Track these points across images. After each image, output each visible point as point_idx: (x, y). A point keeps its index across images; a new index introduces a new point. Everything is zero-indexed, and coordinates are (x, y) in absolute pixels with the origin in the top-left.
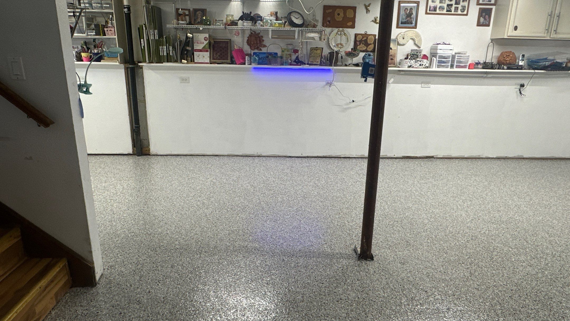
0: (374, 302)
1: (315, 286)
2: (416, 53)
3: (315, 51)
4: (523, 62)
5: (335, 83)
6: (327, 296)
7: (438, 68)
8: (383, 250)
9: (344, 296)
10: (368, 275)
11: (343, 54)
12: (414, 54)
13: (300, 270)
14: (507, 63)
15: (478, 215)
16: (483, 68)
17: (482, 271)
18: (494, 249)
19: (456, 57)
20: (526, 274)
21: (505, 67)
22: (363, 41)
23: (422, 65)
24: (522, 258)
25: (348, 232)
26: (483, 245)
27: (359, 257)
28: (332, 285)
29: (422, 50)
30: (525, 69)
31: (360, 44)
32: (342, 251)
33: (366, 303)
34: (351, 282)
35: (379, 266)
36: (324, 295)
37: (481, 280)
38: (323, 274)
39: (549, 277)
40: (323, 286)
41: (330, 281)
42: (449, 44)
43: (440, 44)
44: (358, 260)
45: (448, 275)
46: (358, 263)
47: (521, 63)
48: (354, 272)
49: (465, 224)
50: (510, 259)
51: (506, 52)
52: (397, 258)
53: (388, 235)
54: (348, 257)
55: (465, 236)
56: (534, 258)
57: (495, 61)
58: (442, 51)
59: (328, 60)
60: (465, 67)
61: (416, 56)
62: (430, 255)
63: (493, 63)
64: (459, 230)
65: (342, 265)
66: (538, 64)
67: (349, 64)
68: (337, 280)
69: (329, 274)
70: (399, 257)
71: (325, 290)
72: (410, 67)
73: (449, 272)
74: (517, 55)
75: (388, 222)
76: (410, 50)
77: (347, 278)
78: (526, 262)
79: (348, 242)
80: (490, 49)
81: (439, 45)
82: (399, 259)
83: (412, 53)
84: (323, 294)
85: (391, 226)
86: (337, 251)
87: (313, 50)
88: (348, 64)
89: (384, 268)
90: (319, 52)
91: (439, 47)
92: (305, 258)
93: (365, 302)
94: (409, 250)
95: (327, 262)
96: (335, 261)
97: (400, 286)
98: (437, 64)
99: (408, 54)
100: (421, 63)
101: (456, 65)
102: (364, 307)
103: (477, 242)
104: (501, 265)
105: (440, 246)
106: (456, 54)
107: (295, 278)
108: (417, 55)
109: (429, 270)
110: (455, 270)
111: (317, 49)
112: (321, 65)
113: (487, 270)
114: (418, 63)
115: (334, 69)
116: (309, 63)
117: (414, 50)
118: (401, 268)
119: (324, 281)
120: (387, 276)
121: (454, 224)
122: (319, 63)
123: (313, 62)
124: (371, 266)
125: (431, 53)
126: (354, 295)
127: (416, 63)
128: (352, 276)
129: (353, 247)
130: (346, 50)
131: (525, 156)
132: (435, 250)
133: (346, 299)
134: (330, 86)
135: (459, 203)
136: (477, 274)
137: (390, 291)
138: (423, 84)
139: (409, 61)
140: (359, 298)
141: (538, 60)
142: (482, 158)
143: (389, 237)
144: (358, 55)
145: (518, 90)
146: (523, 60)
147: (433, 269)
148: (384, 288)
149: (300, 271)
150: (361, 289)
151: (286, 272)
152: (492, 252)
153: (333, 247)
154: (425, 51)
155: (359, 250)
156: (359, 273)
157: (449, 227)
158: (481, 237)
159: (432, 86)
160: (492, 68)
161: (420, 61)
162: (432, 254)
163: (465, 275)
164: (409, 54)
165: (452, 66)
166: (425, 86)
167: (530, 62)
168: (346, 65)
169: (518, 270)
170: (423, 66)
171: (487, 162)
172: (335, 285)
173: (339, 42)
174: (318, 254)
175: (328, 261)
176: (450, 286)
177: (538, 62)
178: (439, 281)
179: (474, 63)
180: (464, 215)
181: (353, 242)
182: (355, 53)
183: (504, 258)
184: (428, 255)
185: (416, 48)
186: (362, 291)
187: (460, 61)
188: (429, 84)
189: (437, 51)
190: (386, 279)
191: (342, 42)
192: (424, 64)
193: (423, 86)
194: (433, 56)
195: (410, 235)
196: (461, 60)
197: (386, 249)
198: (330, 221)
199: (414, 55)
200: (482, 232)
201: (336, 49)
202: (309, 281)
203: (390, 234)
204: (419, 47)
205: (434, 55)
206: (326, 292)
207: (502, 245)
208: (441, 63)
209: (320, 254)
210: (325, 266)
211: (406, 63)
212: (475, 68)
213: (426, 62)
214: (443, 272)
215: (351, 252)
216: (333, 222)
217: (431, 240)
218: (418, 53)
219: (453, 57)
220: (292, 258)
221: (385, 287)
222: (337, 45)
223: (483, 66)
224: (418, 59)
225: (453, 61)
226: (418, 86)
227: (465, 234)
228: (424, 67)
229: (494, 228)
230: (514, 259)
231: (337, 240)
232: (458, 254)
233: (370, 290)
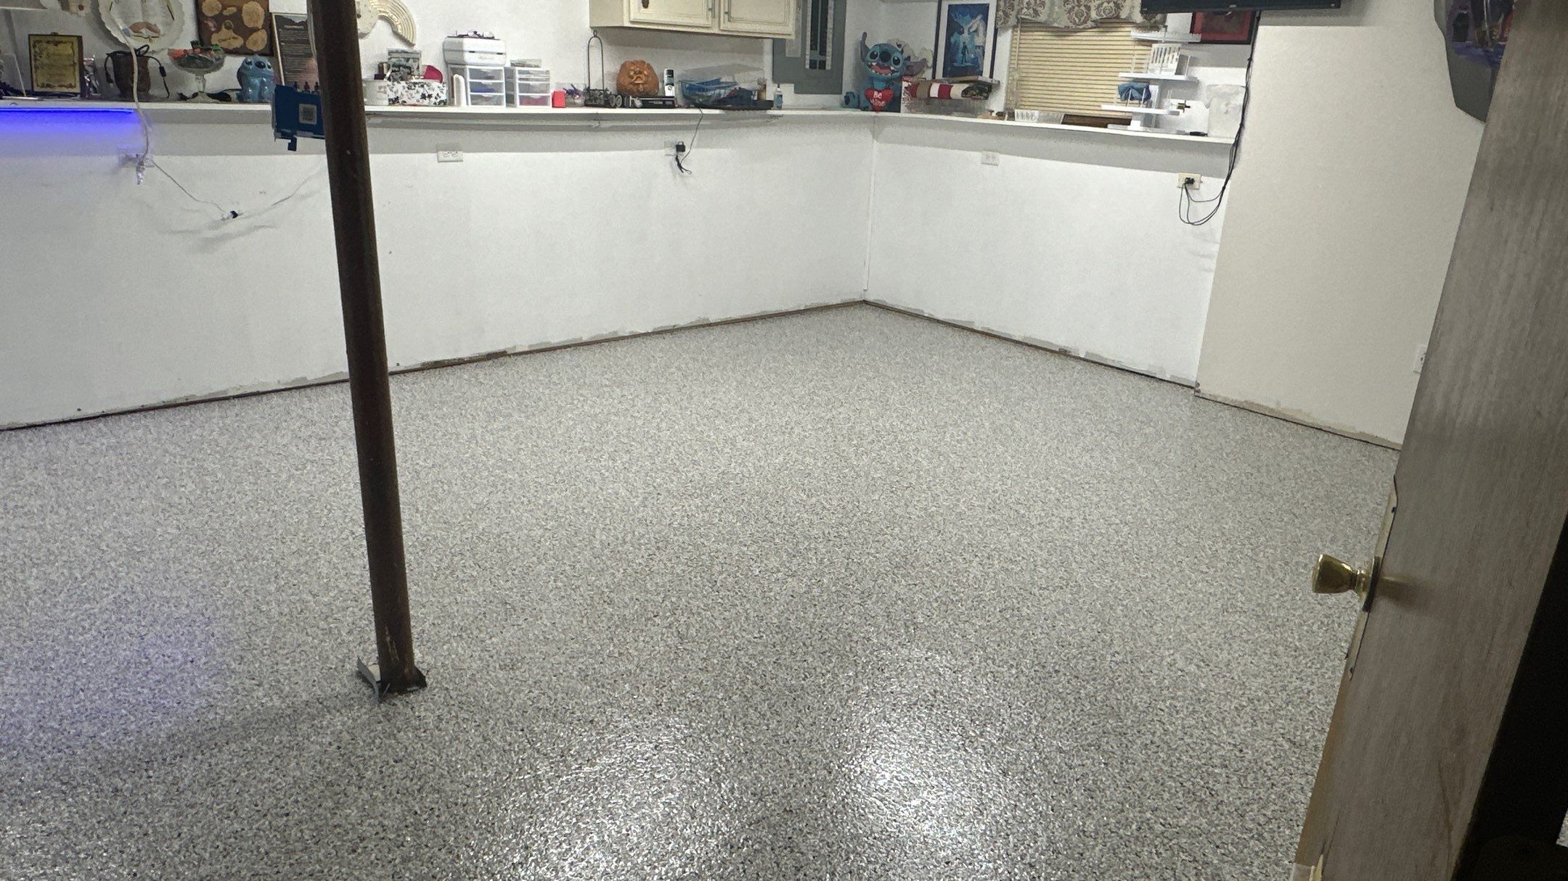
0: (464, 805)
1: (262, 833)
2: (403, 62)
3: (51, 48)
4: (673, 88)
5: (157, 159)
6: (314, 848)
7: (473, 104)
8: (445, 647)
9: (370, 825)
10: (423, 735)
11: (166, 60)
12: (398, 63)
13: (193, 800)
14: (638, 91)
15: (655, 484)
16: (586, 105)
17: (701, 621)
18: (712, 559)
19: (518, 76)
20: (791, 598)
21: (638, 103)
22: (227, 18)
23: (430, 96)
24: (774, 562)
25: (323, 624)
26: (687, 556)
27: (382, 690)
28: (320, 806)
29: (419, 53)
30: (680, 107)
31: (219, 29)
32: (319, 692)
33: (443, 818)
34: (378, 776)
35: (448, 697)
36: (302, 851)
37: (705, 644)
38: (280, 784)
39: (834, 589)
40: (291, 823)
41: (310, 796)
42: (493, 38)
43: (467, 36)
44: (381, 703)
45: (631, 659)
46: (383, 709)
47: (669, 92)
48: (378, 741)
49: (631, 515)
50: (750, 573)
51: (633, 63)
52: (492, 657)
53: (447, 601)
54: (347, 703)
55: (640, 544)
56: (794, 556)
57: (611, 87)
58: (477, 55)
59: (109, 81)
60: (542, 101)
61: (407, 70)
62: (572, 619)
63: (609, 93)
64: (623, 535)
65: (332, 733)
66: (704, 93)
67: (195, 95)
68: (330, 784)
69: (299, 778)
70: (494, 651)
71: (302, 831)
72: (394, 101)
73: (630, 651)
74: (657, 71)
75: (437, 563)
76: (386, 53)
77: (361, 766)
78: (782, 569)
79: (331, 657)
80: (596, 54)
81: (466, 40)
82: (495, 658)
83: (394, 60)
84: (299, 846)
85: (448, 572)
86: (305, 697)
87: (40, 42)
88: (188, 94)
89: (464, 699)
90: (66, 50)
91: (468, 44)
92: (199, 757)
93: (438, 816)
94: (515, 623)
95: (281, 742)
96: (305, 727)
97: (520, 733)
98: (469, 93)
99: (382, 63)
100: (426, 91)
101: (520, 96)
102: (440, 831)
103: (672, 551)
104: (737, 593)
105: (589, 588)
106: (513, 65)
107: (179, 835)
108: (409, 68)
109: (581, 660)
110: (644, 641)
111: (57, 39)
112: (84, 95)
113: (712, 616)
114: (418, 92)
115: (144, 111)
116: (37, 89)
117: (397, 52)
118: (509, 680)
119: (287, 804)
120: (477, 718)
121: (608, 522)
122: (77, 90)
123: (48, 86)
124: (421, 706)
125: (447, 63)
126: (398, 809)
127: (411, 91)
128: (376, 756)
129: (351, 666)
130: (171, 48)
131: (712, 320)
132: (582, 602)
133: (377, 833)
134: (138, 170)
135: (603, 463)
136: (693, 631)
137: (498, 759)
138: (441, 153)
139: (390, 83)
140: (416, 813)
141: (703, 83)
142: (623, 338)
143: (450, 604)
144: (221, 64)
145: (672, 159)
146: (673, 85)
147: (591, 654)
148: (479, 756)
149: (192, 806)
150: (416, 784)
151: (141, 827)
152: (710, 568)
153: (287, 688)
154: (431, 56)
155: (375, 670)
156: (395, 738)
157: (598, 531)
158: (676, 538)
159: (467, 157)
160: (607, 104)
161: (422, 86)
162: (577, 615)
163: (668, 646)
164: (385, 65)
165: (510, 100)
166: (447, 159)
167: (687, 88)
168: (183, 98)
169: (772, 594)
170: (433, 100)
171: (636, 344)
172: (330, 804)
173: (140, 20)
174: (243, 727)
175: (284, 739)
176: (644, 685)
177: (703, 90)
178: (615, 681)
179: (562, 90)
180: (623, 492)
181: (345, 651)
182: (208, 57)
183: (738, 574)
184: (569, 622)
185: (400, 46)
186: (419, 791)
187: (529, 85)
188: (459, 153)
189: (463, 56)
190: (479, 726)
191: (152, 21)
192: (434, 95)
193: (442, 157)
194: (455, 71)
195: (508, 581)
196: (531, 83)
197: (452, 640)
198: (252, 609)
199: (399, 66)
200: (675, 525)
201: (134, 43)
202: (237, 826)
203: (451, 594)
204: (410, 45)
205: (456, 67)
206: (306, 837)
207: (725, 545)
208: (479, 91)
209: (250, 723)
210: (278, 756)
211: (382, 90)
212: (567, 106)
213: (436, 88)
214: (617, 655)
215: (350, 685)
216: (264, 608)
217: (565, 579)
218: (411, 61)
219: (509, 74)
220: (151, 773)
221: (481, 752)
222: (136, 28)
223: (586, 101)
224: (414, 80)
225: (510, 86)
226: (427, 160)
227: (639, 540)
228: (435, 103)
229: (697, 507)
230: (758, 570)
231: (293, 662)
232: (638, 597)
233: (442, 776)
